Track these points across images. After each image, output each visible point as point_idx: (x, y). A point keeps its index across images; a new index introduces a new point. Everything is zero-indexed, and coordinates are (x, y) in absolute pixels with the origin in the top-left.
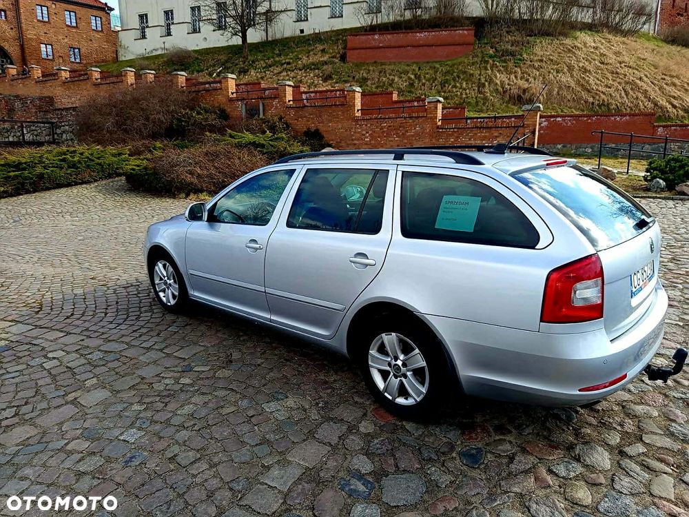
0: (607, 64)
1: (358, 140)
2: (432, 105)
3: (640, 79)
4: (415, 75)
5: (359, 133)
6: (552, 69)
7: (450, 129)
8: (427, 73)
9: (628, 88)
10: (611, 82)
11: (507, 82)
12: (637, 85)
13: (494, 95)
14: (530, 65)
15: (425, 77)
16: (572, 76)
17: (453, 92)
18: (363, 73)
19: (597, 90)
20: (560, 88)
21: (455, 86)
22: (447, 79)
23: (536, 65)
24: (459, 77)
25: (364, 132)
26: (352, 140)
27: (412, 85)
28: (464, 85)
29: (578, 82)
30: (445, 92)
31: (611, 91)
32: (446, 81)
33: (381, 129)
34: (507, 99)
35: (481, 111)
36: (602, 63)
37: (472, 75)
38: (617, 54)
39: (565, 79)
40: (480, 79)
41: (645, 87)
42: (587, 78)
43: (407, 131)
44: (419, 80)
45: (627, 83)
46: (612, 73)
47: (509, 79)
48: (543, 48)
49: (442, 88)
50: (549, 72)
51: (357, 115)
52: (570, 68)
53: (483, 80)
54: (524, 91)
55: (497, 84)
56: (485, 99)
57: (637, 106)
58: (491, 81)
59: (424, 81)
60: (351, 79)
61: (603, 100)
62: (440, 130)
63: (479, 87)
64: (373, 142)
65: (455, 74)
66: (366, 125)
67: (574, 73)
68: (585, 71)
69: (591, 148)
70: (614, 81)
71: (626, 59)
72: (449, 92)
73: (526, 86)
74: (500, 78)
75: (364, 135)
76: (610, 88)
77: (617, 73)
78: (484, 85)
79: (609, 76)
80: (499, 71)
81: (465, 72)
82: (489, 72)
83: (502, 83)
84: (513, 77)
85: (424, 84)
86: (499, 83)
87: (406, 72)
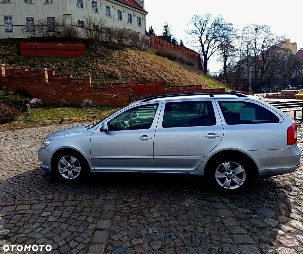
0: (141, 62)
2: (87, 78)
3: (154, 69)
4: (61, 63)
5: (49, 90)
6: (121, 63)
8: (66, 63)
9: (151, 72)
10: (145, 70)
11: (104, 68)
12: (154, 71)
13: (100, 74)
14: (112, 62)
15: (66, 65)
16: (130, 67)
17: (81, 72)
18: (31, 61)
19: (141, 73)
20: (126, 72)
21: (81, 69)
22: (77, 66)
23: (115, 61)
24: (82, 65)
25: (52, 90)
26: (46, 94)
27: (60, 68)
28: (86, 69)
29: (132, 69)
30: (77, 72)
31: (146, 73)
32: (77, 67)
33: (61, 89)
34: (106, 75)
35: (96, 81)
36: (140, 62)
37: (88, 65)
38: (143, 58)
39: (127, 68)
40: (92, 67)
41: (157, 72)
42: (136, 68)
44: (63, 66)
45: (150, 70)
46: (144, 66)
47: (105, 67)
48: (115, 54)
49: (75, 70)
50: (121, 65)
51: (46, 82)
52: (129, 64)
53: (94, 67)
54: (113, 72)
55: (100, 69)
56: (97, 75)
57: (155, 79)
58: (97, 68)
59: (65, 66)
60: (25, 64)
61: (144, 77)
62: (92, 89)
63: (93, 70)
64: (57, 95)
65: (80, 64)
66: (53, 87)
67: (130, 66)
68: (135, 65)
69: (143, 96)
70: (146, 69)
71: (148, 61)
72: (79, 72)
73: (113, 70)
74: (101, 66)
75: (52, 92)
76: (145, 72)
77: (146, 66)
78: (95, 70)
79: (143, 67)
80: (100, 63)
81: (84, 63)
82: (96, 63)
83: (102, 69)
84: (106, 66)
85: (66, 68)
86: (100, 68)
87: (56, 62)
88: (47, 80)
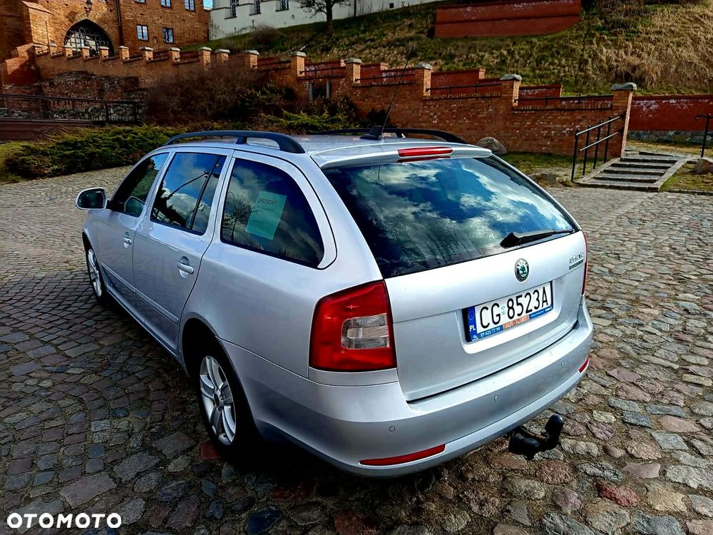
1: (425, 122)
2: (507, 84)
4: (509, 51)
5: (427, 114)
6: (671, 42)
7: (526, 110)
8: (522, 49)
11: (614, 57)
13: (598, 73)
14: (645, 38)
15: (519, 53)
16: (697, 51)
17: (549, 69)
18: (450, 49)
20: (679, 64)
21: (552, 64)
22: (544, 55)
23: (653, 37)
24: (558, 53)
25: (432, 114)
26: (420, 122)
27: (503, 62)
28: (564, 61)
30: (540, 70)
32: (543, 58)
33: (450, 111)
34: (612, 77)
35: (581, 91)
37: (573, 50)
39: (687, 53)
40: (582, 55)
43: (478, 113)
44: (513, 57)
47: (617, 55)
48: (663, 18)
49: (537, 65)
50: (668, 46)
51: (425, 95)
52: (696, 41)
53: (586, 56)
54: (634, 68)
55: (601, 60)
56: (587, 77)
58: (595, 57)
59: (517, 57)
60: (437, 56)
62: (516, 112)
63: (580, 64)
64: (441, 125)
65: (554, 50)
66: (435, 106)
67: (700, 47)
72: (546, 69)
73: (637, 62)
74: (607, 53)
75: (431, 117)
78: (586, 62)
80: (606, 46)
81: (566, 47)
82: (595, 47)
83: (609, 59)
84: (622, 52)
85: (517, 61)
86: (604, 58)
87: (498, 48)
88: (427, 90)
